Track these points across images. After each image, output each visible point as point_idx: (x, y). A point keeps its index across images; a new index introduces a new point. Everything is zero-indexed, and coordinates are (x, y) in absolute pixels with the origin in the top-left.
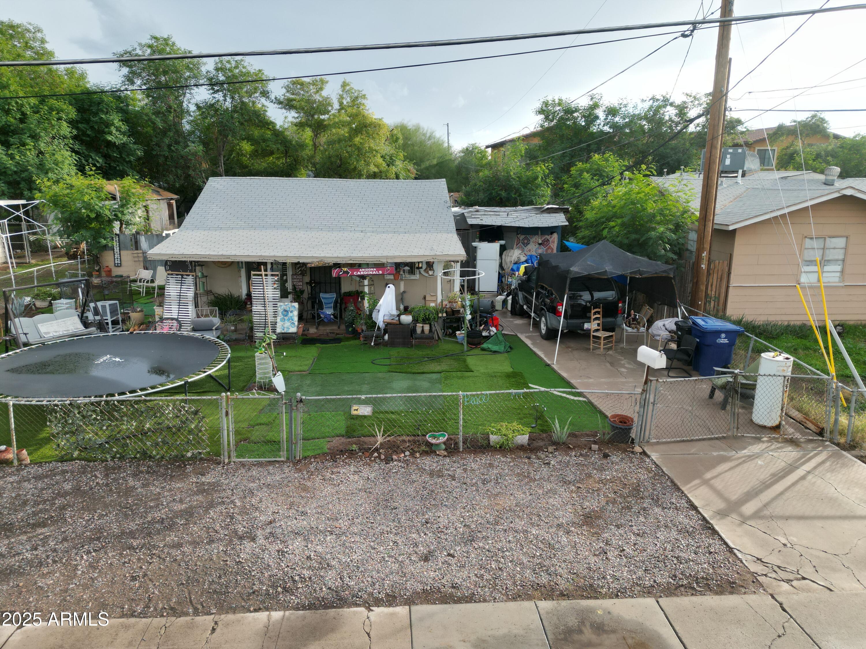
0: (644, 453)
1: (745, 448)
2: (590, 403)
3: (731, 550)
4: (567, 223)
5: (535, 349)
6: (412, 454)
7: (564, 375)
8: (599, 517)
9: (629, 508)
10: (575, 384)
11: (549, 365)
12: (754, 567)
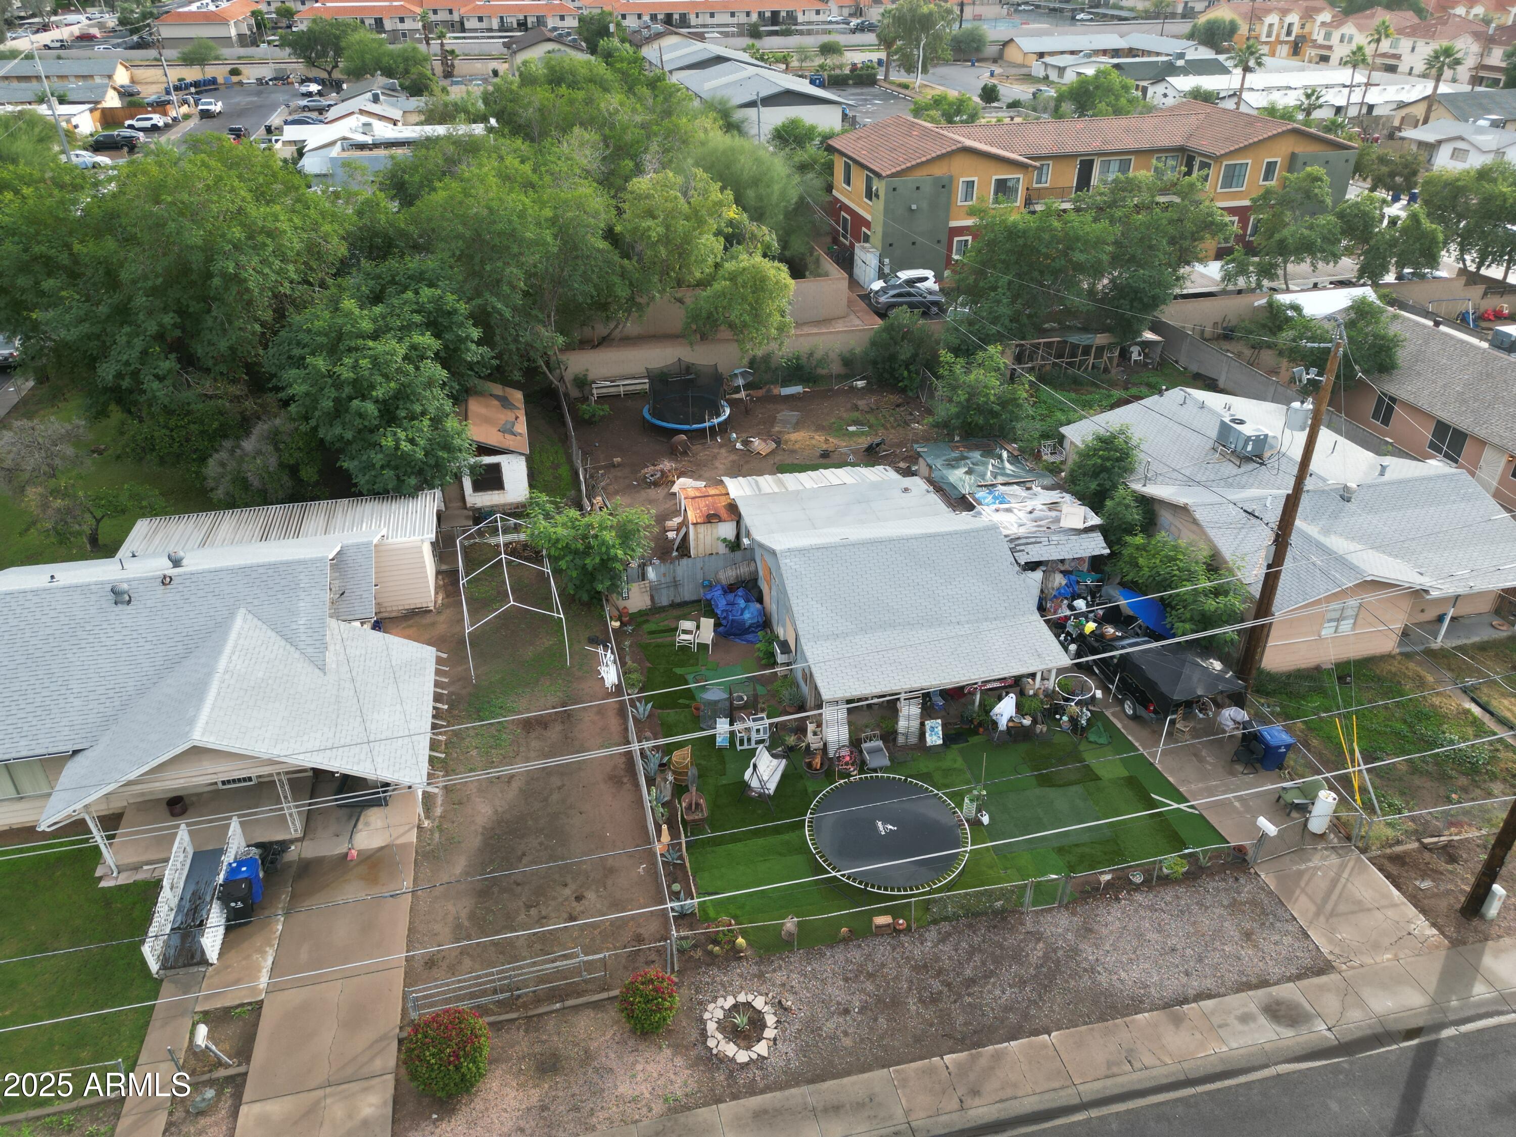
0: (1256, 873)
1: (1310, 860)
2: (1201, 816)
3: (1317, 947)
4: (1108, 551)
5: (1130, 738)
6: (1128, 893)
7: (1171, 779)
8: (1252, 934)
9: (1263, 924)
10: (1185, 794)
11: (1152, 764)
12: (1330, 957)
